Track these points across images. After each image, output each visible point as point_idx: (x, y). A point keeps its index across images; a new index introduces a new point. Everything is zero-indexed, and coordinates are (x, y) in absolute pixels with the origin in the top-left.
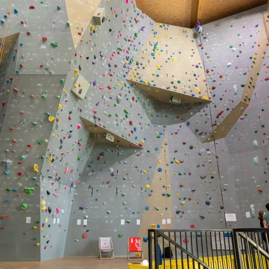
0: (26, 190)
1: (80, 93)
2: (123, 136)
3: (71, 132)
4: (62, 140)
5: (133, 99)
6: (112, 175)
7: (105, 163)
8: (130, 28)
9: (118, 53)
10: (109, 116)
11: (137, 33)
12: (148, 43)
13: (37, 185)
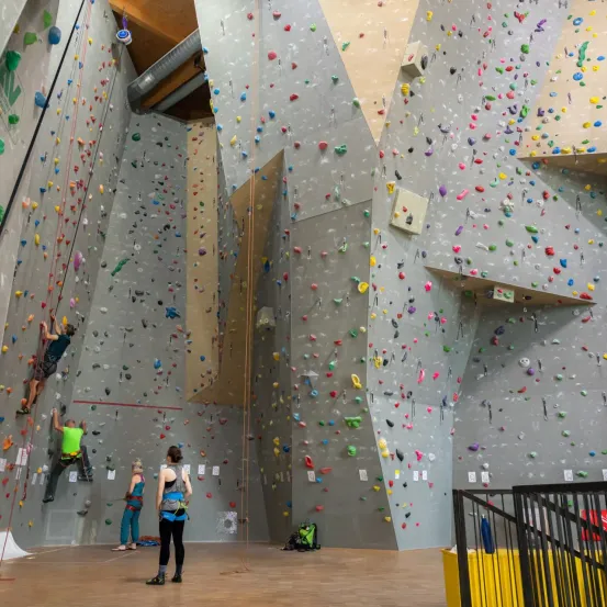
0: (347, 422)
1: (410, 223)
2: (533, 285)
3: (411, 301)
4: (396, 320)
5: (545, 196)
6: (529, 373)
7: (509, 349)
8: (507, 41)
9: (487, 108)
10: (491, 249)
11: (527, 43)
12: (562, 55)
13: (364, 411)
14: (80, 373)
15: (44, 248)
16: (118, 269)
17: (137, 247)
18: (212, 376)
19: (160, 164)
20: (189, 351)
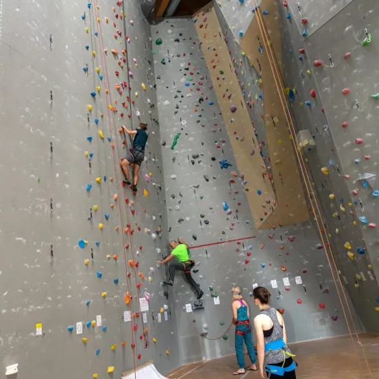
14: (170, 229)
15: (109, 140)
16: (175, 144)
17: (184, 123)
18: (271, 204)
19: (182, 55)
20: (247, 190)
